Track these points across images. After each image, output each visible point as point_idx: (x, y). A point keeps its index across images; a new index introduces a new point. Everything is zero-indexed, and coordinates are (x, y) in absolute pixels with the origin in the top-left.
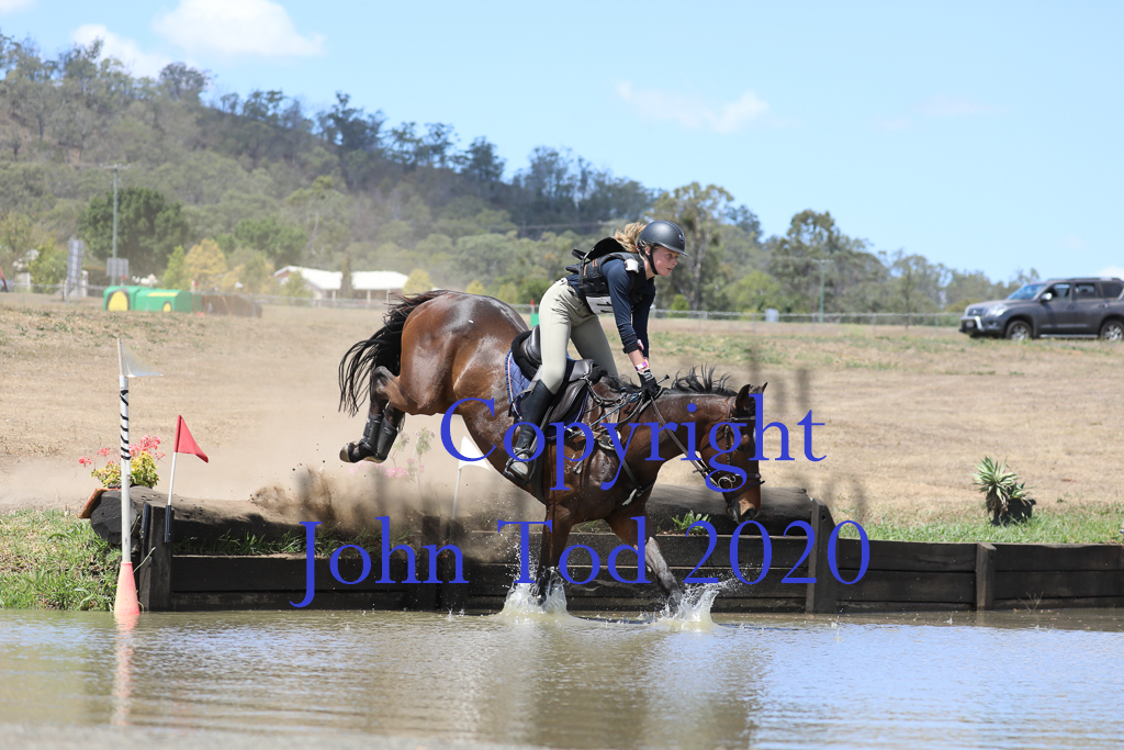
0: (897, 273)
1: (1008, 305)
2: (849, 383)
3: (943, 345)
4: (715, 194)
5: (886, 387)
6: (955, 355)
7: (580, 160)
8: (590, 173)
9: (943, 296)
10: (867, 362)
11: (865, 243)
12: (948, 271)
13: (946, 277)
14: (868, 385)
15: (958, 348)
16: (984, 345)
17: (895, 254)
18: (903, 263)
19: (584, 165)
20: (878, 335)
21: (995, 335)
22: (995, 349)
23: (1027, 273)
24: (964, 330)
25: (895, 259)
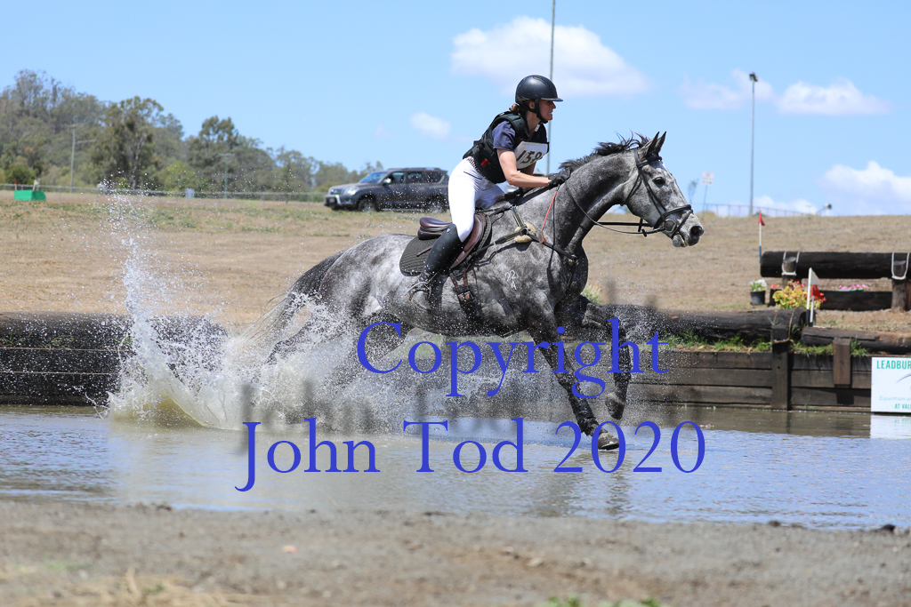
0: (280, 164)
1: (360, 186)
2: (243, 242)
3: (312, 215)
4: (150, 105)
5: (271, 245)
6: (322, 223)
7: (53, 80)
8: (59, 89)
9: (313, 180)
10: (257, 227)
11: (256, 142)
12: (317, 162)
13: (315, 167)
14: (257, 243)
15: (323, 218)
16: (342, 216)
17: (278, 150)
18: (284, 156)
19: (55, 83)
20: (266, 207)
21: (350, 208)
22: (349, 218)
23: (374, 165)
24: (328, 204)
25: (279, 153)
